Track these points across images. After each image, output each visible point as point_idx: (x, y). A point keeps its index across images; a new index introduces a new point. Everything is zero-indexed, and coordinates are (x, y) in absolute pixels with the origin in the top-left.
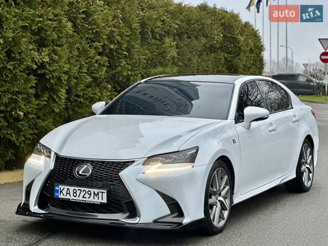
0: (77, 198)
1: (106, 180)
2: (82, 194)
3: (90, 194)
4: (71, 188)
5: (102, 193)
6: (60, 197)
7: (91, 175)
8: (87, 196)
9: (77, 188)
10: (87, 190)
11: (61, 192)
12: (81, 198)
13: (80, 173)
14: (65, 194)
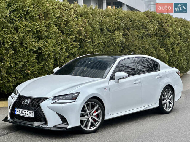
0: (23, 115)
1: (35, 107)
2: (25, 113)
3: (28, 113)
4: (21, 110)
5: (32, 112)
6: (17, 114)
7: (29, 104)
8: (27, 114)
9: (23, 110)
10: (27, 111)
11: (17, 111)
12: (24, 115)
13: (25, 103)
14: (18, 112)
